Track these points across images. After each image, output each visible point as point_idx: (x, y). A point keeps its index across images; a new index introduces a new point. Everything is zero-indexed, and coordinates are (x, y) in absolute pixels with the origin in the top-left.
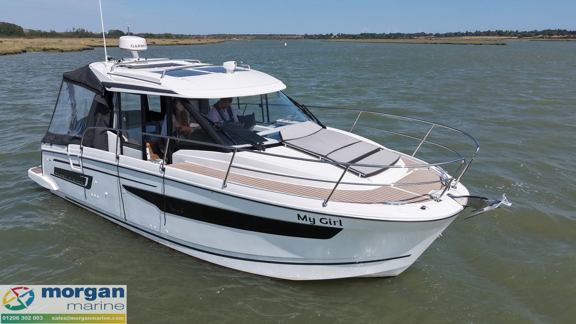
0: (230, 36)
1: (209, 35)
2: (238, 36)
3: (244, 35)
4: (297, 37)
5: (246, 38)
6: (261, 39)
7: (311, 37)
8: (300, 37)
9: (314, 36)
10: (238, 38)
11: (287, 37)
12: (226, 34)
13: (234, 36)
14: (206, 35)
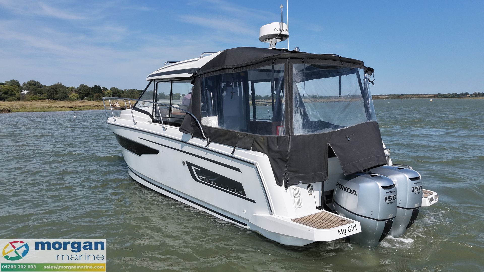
3: (376, 95)
4: (429, 96)
5: (378, 97)
6: (393, 98)
7: (444, 96)
8: (433, 96)
9: (447, 95)
11: (419, 96)
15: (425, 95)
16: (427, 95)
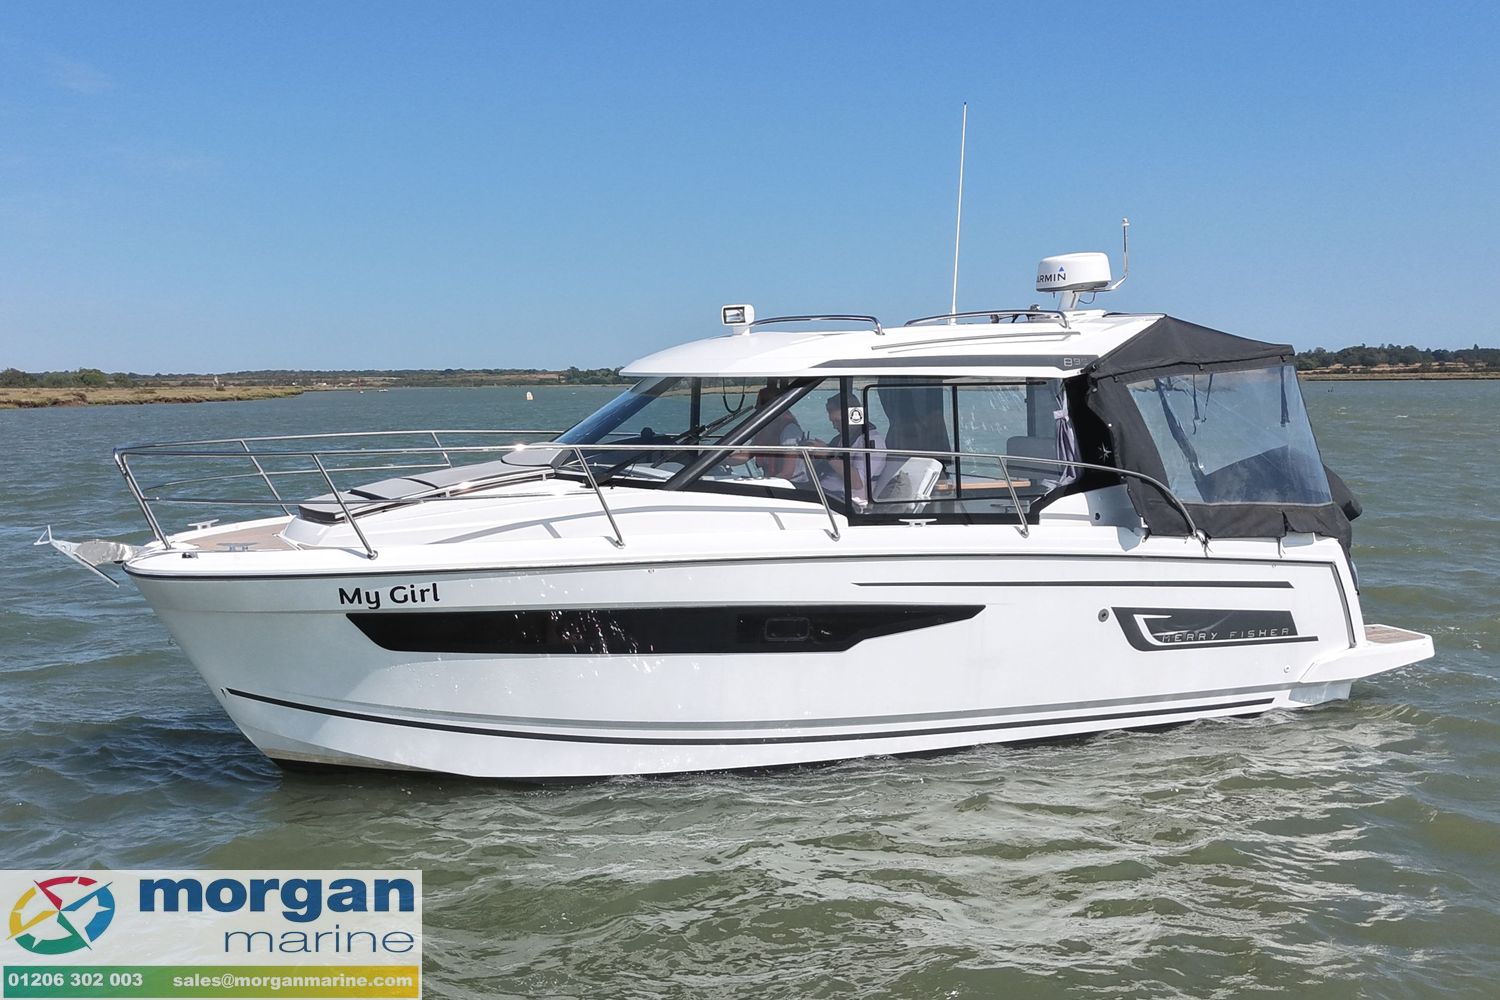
0: (307, 378)
1: (230, 376)
2: (334, 377)
3: (354, 373)
4: (542, 376)
5: (362, 381)
6: (417, 385)
7: (589, 377)
8: (553, 379)
10: (334, 384)
11: (507, 377)
12: (292, 372)
13: (320, 376)
14: (219, 376)
15: (530, 372)
16: (534, 372)
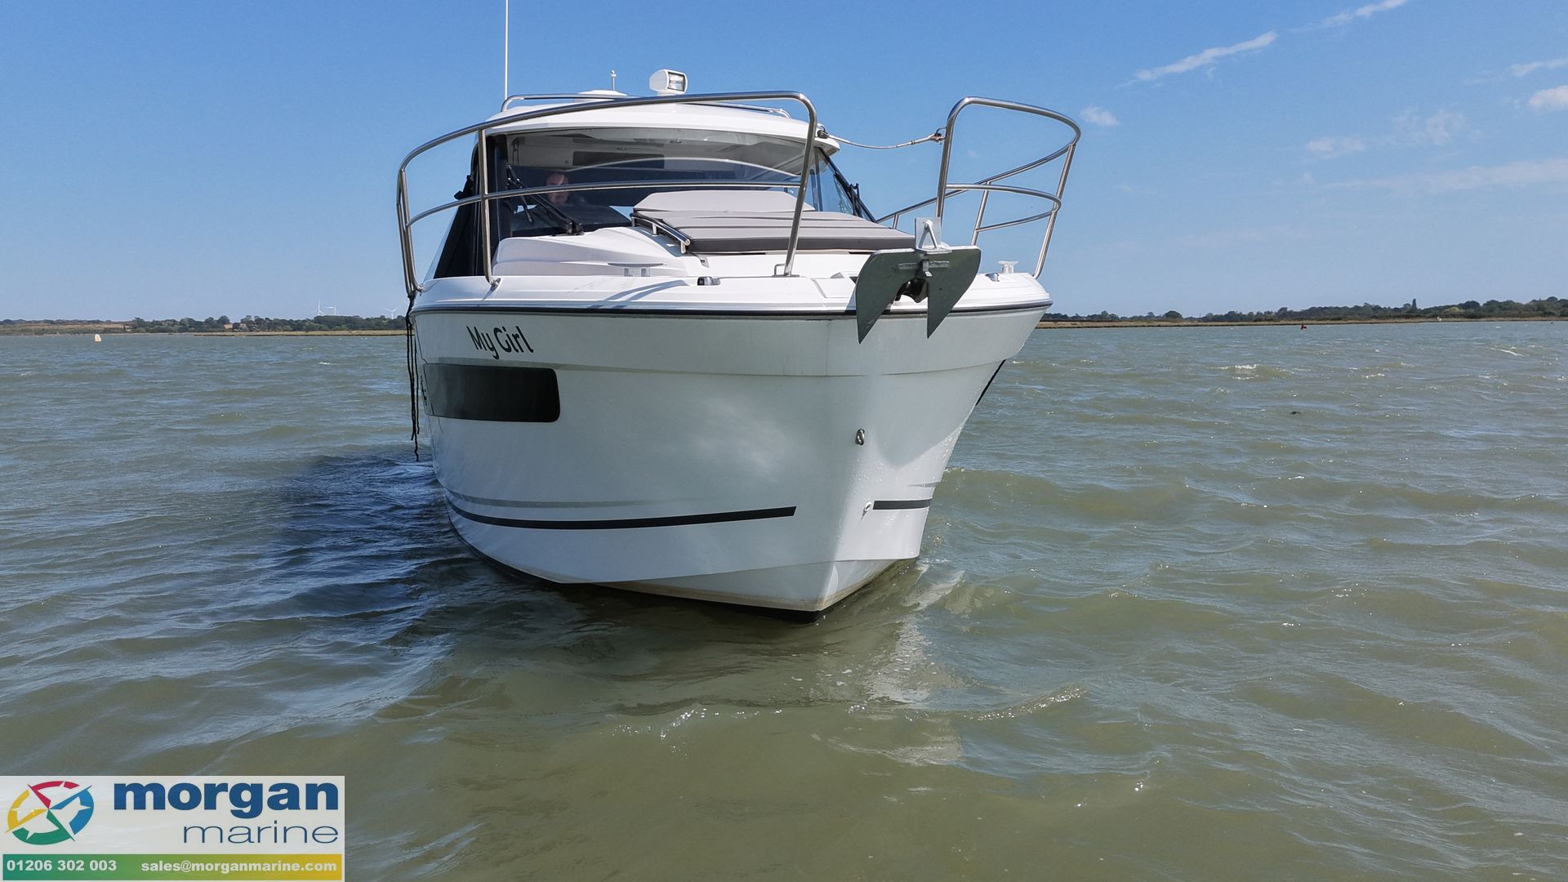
4: (106, 326)
7: (157, 326)
8: (119, 328)
9: (165, 326)
11: (69, 326)
15: (94, 322)
16: (98, 322)
